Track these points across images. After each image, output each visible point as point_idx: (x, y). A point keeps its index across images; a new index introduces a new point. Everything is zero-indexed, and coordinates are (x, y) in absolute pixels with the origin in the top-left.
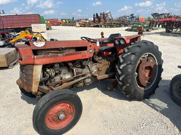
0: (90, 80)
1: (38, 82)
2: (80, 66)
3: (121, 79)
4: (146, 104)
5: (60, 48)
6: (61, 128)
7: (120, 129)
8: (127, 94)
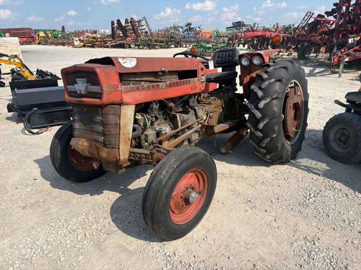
0: (198, 136)
1: (129, 139)
2: (182, 110)
3: (261, 126)
4: (295, 168)
5: (160, 72)
6: (187, 221)
7: (281, 209)
8: (268, 153)
